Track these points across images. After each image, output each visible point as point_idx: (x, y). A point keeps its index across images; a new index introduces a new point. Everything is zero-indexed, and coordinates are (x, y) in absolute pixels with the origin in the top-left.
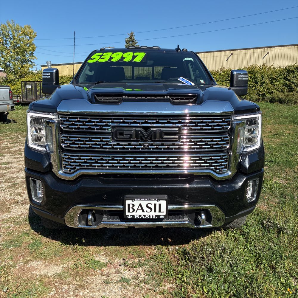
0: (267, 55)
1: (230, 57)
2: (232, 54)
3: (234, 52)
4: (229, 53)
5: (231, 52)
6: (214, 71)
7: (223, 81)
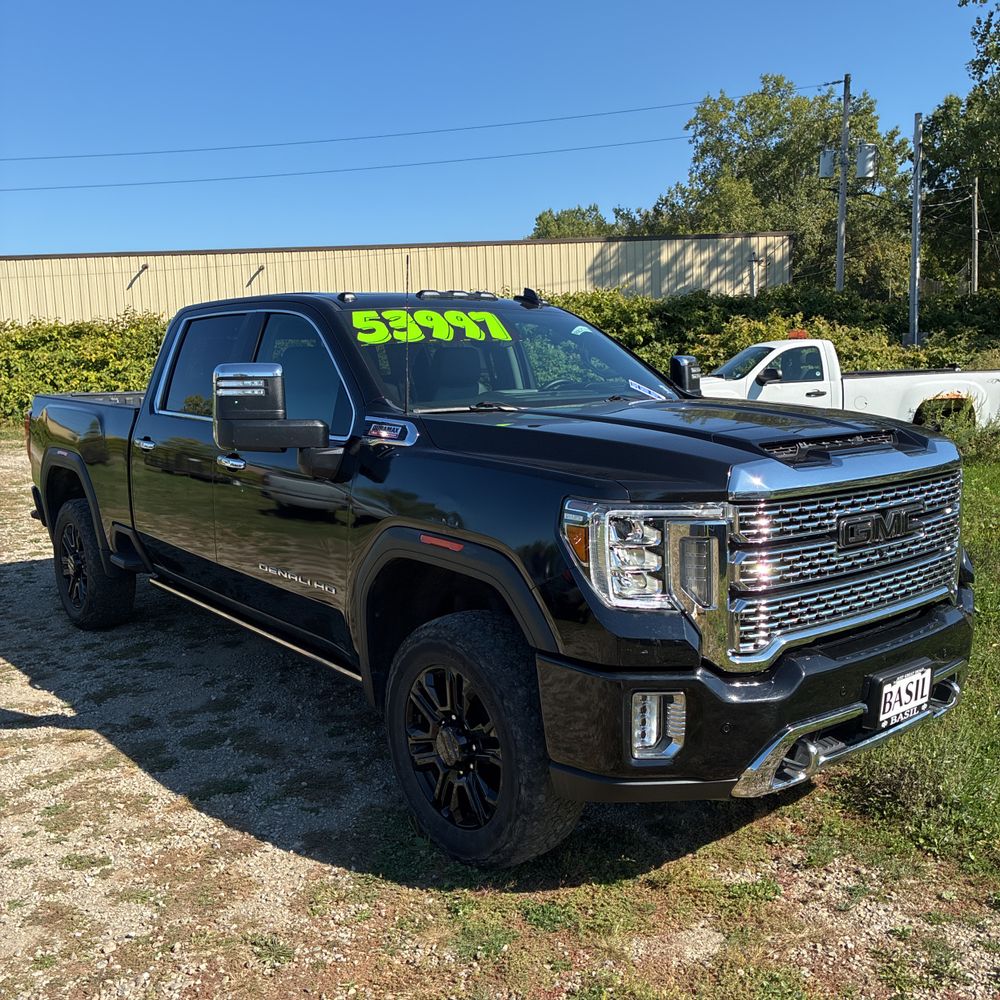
0: (258, 273)
1: (138, 275)
2: (145, 267)
3: (150, 259)
4: (135, 263)
5: (142, 260)
6: (98, 323)
7: (142, 357)
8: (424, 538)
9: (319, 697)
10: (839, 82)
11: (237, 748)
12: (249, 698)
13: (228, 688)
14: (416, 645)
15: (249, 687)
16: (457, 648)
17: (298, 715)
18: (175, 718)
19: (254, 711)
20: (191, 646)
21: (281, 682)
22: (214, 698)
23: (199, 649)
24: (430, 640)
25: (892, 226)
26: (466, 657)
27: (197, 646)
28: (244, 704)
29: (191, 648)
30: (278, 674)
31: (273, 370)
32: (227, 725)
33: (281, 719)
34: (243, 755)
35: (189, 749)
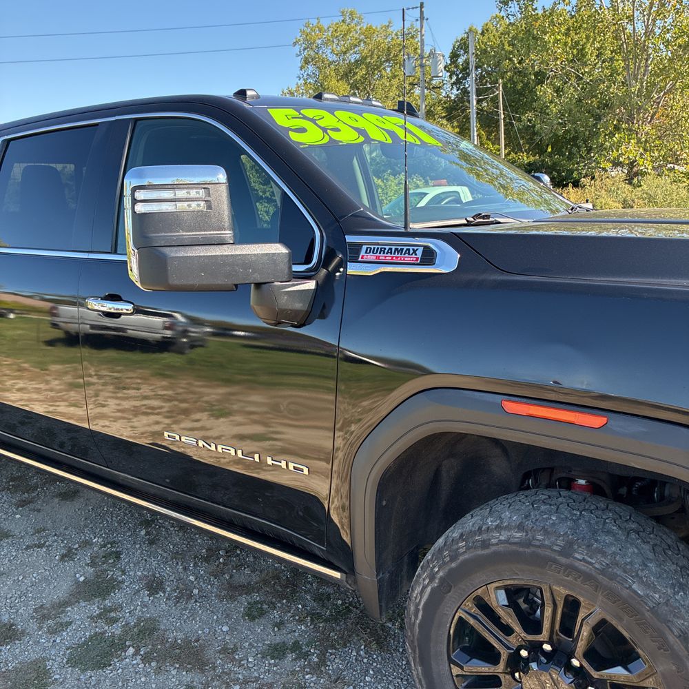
8: (511, 407)
9: (207, 560)
10: (417, 7)
11: (146, 659)
12: (124, 572)
13: (93, 559)
14: (480, 552)
15: (117, 555)
16: (577, 564)
17: (196, 591)
18: (45, 617)
19: (138, 591)
20: (23, 503)
21: (152, 542)
22: (82, 579)
23: (32, 506)
24: (514, 547)
25: (434, 116)
26: (600, 577)
27: (30, 502)
28: (123, 582)
29: (23, 506)
30: (143, 532)
31: (215, 174)
32: (115, 620)
33: (178, 599)
34: (158, 671)
35: (83, 671)
